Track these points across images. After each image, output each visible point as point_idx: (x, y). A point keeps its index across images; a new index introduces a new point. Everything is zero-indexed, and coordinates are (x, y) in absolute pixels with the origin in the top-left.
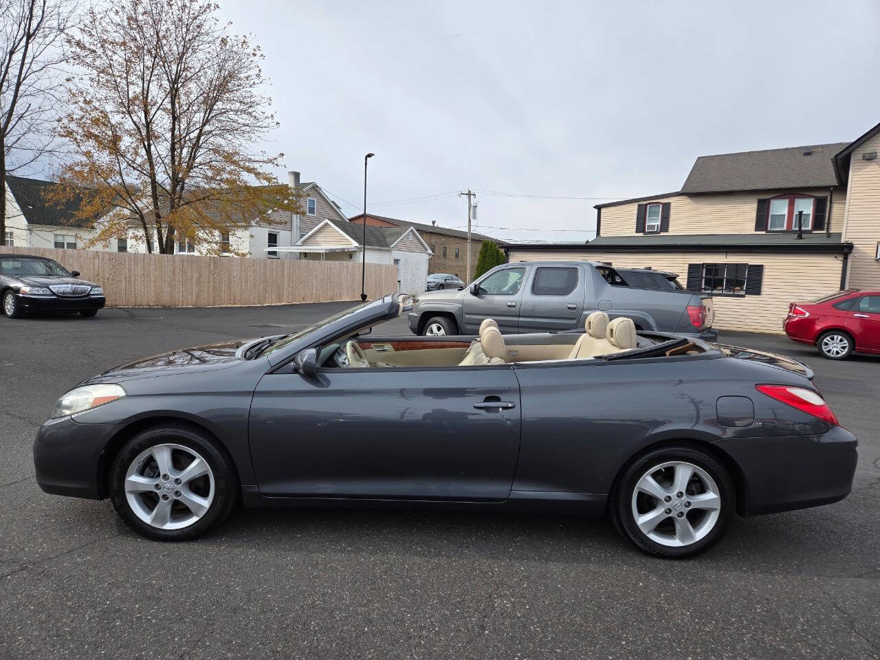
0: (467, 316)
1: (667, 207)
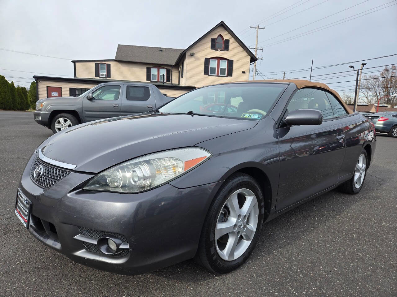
0: (87, 113)
1: (109, 66)
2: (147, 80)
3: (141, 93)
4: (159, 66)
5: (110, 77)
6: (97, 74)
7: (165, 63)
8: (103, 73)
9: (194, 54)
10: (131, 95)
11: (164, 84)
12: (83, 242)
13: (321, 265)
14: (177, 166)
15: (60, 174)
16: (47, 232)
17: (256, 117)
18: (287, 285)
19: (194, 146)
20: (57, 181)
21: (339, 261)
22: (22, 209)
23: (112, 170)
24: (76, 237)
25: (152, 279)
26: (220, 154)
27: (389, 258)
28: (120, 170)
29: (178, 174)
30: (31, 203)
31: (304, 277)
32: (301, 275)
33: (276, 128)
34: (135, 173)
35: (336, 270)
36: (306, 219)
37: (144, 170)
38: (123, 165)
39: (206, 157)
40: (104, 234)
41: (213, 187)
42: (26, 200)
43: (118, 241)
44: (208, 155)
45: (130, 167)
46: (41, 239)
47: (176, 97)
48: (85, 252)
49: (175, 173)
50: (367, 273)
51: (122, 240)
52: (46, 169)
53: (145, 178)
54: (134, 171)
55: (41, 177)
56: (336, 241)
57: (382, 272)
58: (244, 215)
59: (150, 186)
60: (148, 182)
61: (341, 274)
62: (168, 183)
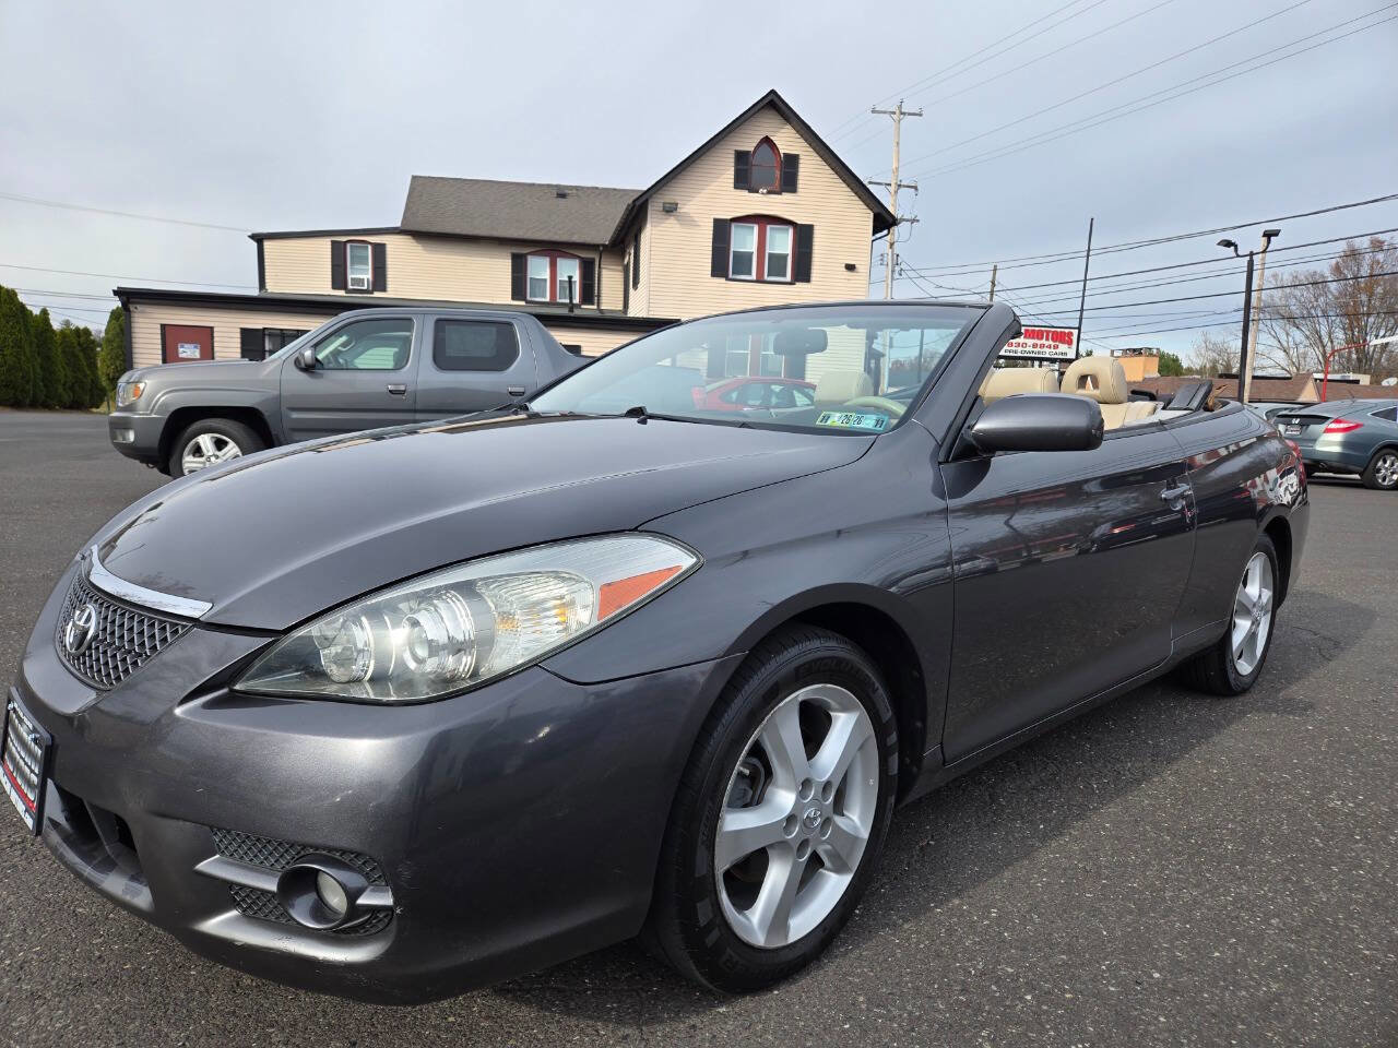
0: (295, 415)
1: (379, 251)
2: (513, 299)
3: (485, 343)
4: (554, 249)
5: (384, 289)
6: (339, 279)
7: (576, 239)
8: (362, 274)
9: (677, 204)
10: (451, 352)
11: (571, 310)
12: (230, 884)
13: (1105, 959)
14: (572, 603)
15: (152, 637)
16: (107, 847)
17: (868, 423)
18: (976, 1036)
19: (635, 530)
20: (143, 661)
21: (1171, 942)
22: (22, 763)
23: (339, 617)
24: (203, 866)
25: (487, 1018)
26: (745, 554)
27: (1352, 930)
28: (364, 619)
29: (575, 631)
30: (50, 743)
31: (1039, 1004)
32: (1029, 997)
33: (940, 463)
34: (416, 629)
35: (1157, 975)
36: (1059, 788)
37: (452, 620)
38: (373, 601)
39: (678, 567)
40: (303, 853)
41: (702, 680)
42: (35, 730)
43: (354, 880)
44: (686, 561)
45: (403, 606)
46: (86, 874)
47: (599, 355)
48: (236, 919)
49: (565, 629)
50: (1268, 985)
51: (367, 876)
52: (106, 618)
53: (457, 648)
54: (415, 623)
55: (89, 648)
56: (1163, 868)
57: (1322, 981)
58: (825, 779)
59: (475, 674)
60: (466, 662)
61: (1174, 991)
62: (536, 665)
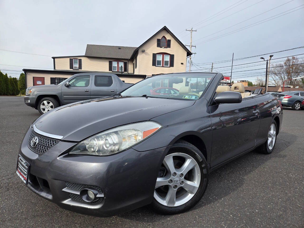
1: (80, 61)
2: (109, 71)
3: (106, 81)
4: (118, 60)
5: (81, 69)
6: (71, 67)
7: (123, 58)
8: (76, 66)
9: (145, 50)
10: (98, 82)
11: (122, 73)
12: (69, 193)
13: (246, 208)
14: (137, 135)
15: (51, 143)
16: (41, 187)
17: (194, 98)
18: (221, 223)
19: (150, 120)
20: (49, 148)
21: (259, 204)
22: (22, 170)
23: (89, 139)
24: (64, 190)
25: (120, 221)
26: (168, 126)
27: (296, 201)
28: (95, 139)
29: (138, 141)
30: (30, 165)
31: (233, 217)
32: (231, 216)
33: (209, 106)
34: (107, 141)
35: (257, 211)
36: (234, 173)
37: (114, 139)
38: (98, 135)
39: (158, 128)
40: (85, 187)
41: (164, 150)
42: (26, 163)
43: (96, 192)
44: (159, 127)
45: (103, 136)
46: (37, 192)
47: (135, 83)
48: (70, 200)
49: (136, 141)
50: (280, 212)
51: (98, 191)
52: (40, 140)
53: (114, 144)
54: (106, 140)
55: (37, 146)
56: (256, 189)
57: (291, 211)
58: (181, 173)
59: (118, 150)
60: (117, 147)
61: (261, 214)
62: (131, 148)
